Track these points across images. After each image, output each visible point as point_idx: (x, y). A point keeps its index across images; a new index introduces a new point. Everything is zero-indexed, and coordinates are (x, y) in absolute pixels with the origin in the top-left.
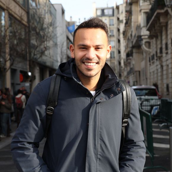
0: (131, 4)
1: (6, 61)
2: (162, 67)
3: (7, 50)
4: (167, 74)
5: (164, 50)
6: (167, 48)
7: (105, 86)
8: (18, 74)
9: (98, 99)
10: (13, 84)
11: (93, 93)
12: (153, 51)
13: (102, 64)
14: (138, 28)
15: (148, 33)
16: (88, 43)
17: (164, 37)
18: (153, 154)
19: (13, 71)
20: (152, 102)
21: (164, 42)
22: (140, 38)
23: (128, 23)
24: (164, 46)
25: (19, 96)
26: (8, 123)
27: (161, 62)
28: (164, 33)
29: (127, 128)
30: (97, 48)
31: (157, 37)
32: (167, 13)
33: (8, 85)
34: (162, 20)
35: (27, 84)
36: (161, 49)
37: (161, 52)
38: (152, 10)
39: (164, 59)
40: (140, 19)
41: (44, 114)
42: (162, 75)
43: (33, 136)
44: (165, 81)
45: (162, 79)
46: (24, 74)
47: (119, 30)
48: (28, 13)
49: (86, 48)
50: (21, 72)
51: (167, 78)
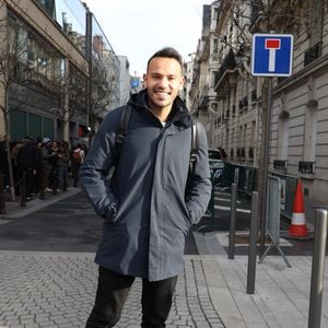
0: (199, 62)
1: (64, 112)
2: (228, 130)
3: (67, 101)
4: (233, 138)
5: (231, 113)
6: (234, 111)
7: (176, 119)
8: (77, 128)
9: (168, 131)
10: (71, 138)
11: (164, 124)
12: (219, 113)
13: (174, 95)
14: (206, 88)
15: (215, 94)
16: (161, 72)
17: (232, 99)
18: (213, 215)
19: (72, 125)
20: (216, 165)
21: (231, 105)
22: (207, 99)
23: (195, 82)
24: (231, 109)
25: (77, 151)
26: (65, 177)
27: (227, 126)
28: (232, 94)
29: (194, 163)
30: (170, 78)
31: (224, 99)
32: (237, 73)
33: (66, 139)
34: (231, 81)
35: (86, 139)
36: (228, 111)
37: (228, 115)
38: (222, 70)
39: (230, 122)
40: (208, 78)
41: (113, 142)
42: (227, 139)
43: (101, 164)
44: (230, 146)
45: (227, 144)
46: (83, 128)
47: (185, 90)
48: (90, 63)
49: (159, 77)
50: (80, 126)
51: (232, 142)
